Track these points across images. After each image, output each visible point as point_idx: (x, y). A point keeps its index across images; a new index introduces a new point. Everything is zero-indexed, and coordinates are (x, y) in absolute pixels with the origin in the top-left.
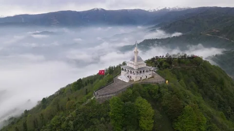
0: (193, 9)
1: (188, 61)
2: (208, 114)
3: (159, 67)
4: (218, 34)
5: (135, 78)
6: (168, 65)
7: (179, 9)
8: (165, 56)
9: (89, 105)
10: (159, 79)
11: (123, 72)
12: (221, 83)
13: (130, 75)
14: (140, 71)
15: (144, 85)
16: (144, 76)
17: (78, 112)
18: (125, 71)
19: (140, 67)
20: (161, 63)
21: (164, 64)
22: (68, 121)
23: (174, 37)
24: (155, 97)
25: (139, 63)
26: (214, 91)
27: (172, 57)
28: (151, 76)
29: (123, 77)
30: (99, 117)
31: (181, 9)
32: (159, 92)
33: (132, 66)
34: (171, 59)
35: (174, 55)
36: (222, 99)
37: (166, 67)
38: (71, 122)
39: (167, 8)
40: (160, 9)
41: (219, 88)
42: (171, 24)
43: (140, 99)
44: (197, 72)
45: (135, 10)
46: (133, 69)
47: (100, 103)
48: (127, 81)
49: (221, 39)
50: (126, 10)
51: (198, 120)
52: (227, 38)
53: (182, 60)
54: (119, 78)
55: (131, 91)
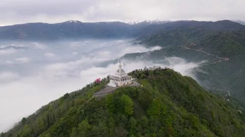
0: (173, 22)
1: (162, 73)
2: (169, 105)
3: (138, 78)
4: (196, 47)
5: (120, 84)
6: (145, 76)
7: (159, 22)
8: (143, 69)
9: (92, 101)
10: (136, 84)
11: (111, 81)
12: (187, 89)
13: (117, 82)
14: (124, 79)
15: (126, 88)
16: (126, 82)
17: (85, 105)
18: (113, 79)
19: (123, 76)
20: (140, 75)
21: (143, 75)
22: (81, 109)
23: (155, 50)
24: (134, 96)
25: (123, 73)
26: (181, 95)
27: (149, 70)
28: (131, 82)
29: (112, 84)
30: (99, 107)
31: (161, 22)
32: (137, 92)
33: (118, 76)
34: (148, 71)
35: (151, 68)
36: (187, 101)
37: (144, 78)
38: (82, 111)
39: (148, 21)
40: (140, 21)
41: (185, 93)
42: (152, 38)
43: (124, 95)
44: (168, 81)
45: (114, 22)
46: (118, 78)
47: (99, 99)
48: (115, 86)
49: (199, 52)
50: (105, 23)
51: (161, 107)
52: (203, 50)
53: (157, 72)
54: (109, 85)
55: (118, 92)
